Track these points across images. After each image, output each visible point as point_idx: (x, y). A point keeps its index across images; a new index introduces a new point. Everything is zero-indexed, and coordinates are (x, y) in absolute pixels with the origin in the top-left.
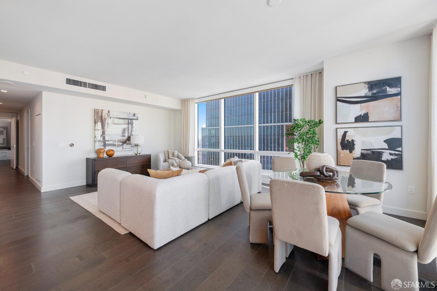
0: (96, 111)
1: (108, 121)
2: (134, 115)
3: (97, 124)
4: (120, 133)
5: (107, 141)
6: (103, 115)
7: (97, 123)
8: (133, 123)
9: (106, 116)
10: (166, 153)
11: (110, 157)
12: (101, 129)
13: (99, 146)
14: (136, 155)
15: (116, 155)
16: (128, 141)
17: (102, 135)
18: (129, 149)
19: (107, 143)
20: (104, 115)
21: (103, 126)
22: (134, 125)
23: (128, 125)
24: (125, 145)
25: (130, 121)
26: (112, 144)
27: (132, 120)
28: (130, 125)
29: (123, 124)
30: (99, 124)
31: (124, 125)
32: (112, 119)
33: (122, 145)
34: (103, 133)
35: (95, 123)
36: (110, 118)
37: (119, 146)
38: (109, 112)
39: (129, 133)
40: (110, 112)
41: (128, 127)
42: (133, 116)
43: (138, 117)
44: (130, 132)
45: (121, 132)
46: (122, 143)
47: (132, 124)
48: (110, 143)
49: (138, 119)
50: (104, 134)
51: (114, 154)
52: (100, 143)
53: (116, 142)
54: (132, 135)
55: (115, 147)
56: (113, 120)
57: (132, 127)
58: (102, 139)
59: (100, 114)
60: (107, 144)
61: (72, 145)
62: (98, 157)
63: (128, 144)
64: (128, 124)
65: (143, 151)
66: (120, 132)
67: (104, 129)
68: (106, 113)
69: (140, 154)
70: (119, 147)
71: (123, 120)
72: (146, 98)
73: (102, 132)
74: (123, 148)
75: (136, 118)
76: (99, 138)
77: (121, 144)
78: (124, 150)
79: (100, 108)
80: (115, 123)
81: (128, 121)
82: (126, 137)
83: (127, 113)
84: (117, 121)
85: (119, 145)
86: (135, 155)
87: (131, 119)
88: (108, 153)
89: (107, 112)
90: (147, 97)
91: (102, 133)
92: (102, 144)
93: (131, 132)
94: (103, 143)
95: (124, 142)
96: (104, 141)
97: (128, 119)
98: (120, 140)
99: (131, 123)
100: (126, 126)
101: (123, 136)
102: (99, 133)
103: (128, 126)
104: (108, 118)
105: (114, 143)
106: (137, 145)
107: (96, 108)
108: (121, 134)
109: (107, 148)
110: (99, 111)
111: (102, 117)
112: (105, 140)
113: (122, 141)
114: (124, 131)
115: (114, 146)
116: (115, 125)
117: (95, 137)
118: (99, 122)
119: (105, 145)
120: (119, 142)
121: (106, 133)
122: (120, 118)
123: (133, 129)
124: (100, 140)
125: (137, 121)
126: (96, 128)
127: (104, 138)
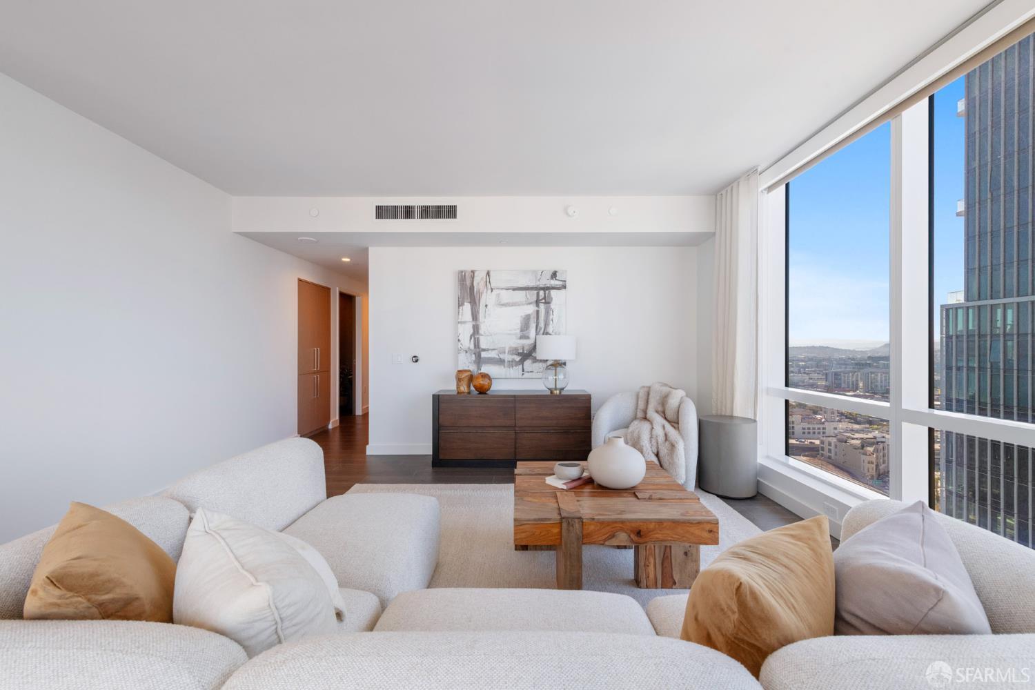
0: (460, 275)
1: (487, 298)
2: (554, 275)
3: (461, 308)
4: (515, 330)
5: (484, 350)
6: (475, 284)
7: (463, 305)
8: (552, 299)
9: (482, 285)
10: (642, 394)
11: (481, 393)
12: (471, 320)
13: (466, 363)
14: (552, 392)
15: (497, 389)
16: (535, 350)
17: (473, 334)
18: (540, 375)
19: (484, 355)
20: (478, 284)
21: (475, 316)
22: (552, 306)
23: (538, 306)
24: (528, 363)
25: (542, 293)
26: (494, 358)
27: (547, 292)
28: (542, 306)
29: (523, 305)
30: (467, 307)
31: (526, 307)
32: (495, 292)
33: (522, 362)
34: (476, 329)
35: (459, 306)
36: (492, 290)
37: (512, 364)
38: (488, 274)
39: (541, 329)
40: (492, 274)
41: (538, 312)
42: (552, 278)
43: (565, 281)
44: (542, 325)
45: (519, 326)
46: (520, 358)
47: (549, 303)
48: (490, 356)
49: (564, 287)
50: (478, 333)
51: (492, 385)
52: (468, 354)
53: (504, 352)
54: (547, 334)
55: (502, 367)
56: (498, 295)
57: (548, 312)
58: (472, 347)
59: (468, 283)
60: (485, 358)
61: (416, 359)
62: (458, 393)
63: (533, 361)
64: (538, 303)
65: (572, 383)
66: (516, 324)
67: (476, 320)
68: (482, 279)
69: (563, 393)
70: (513, 367)
71: (524, 292)
72: (567, 214)
73: (474, 326)
74: (523, 371)
75: (561, 283)
76: (467, 343)
77: (518, 358)
78: (526, 375)
79: (468, 267)
80: (502, 302)
81: (538, 294)
82: (533, 341)
83: (534, 272)
84: (507, 296)
85: (512, 361)
86: (549, 393)
87: (545, 289)
88: (479, 383)
89: (484, 274)
90: (570, 211)
91: (472, 331)
92: (473, 357)
93: (546, 323)
94: (474, 356)
95: (525, 356)
96: (478, 350)
97: (538, 289)
98: (516, 349)
99: (545, 298)
100: (531, 309)
101: (521, 338)
102: (466, 330)
103: (536, 308)
104: (485, 291)
105: (502, 356)
106: (558, 364)
107: (462, 268)
108: (518, 331)
109: (483, 369)
110: (467, 274)
111: (472, 287)
112: (479, 348)
113: (521, 351)
114: (526, 321)
115: (500, 365)
116: (504, 309)
117: (459, 340)
118: (465, 304)
119: (479, 361)
120: (512, 354)
121: (481, 331)
122: (514, 289)
123: (551, 317)
124: (469, 348)
125: (563, 291)
126: (460, 317)
127: (477, 344)
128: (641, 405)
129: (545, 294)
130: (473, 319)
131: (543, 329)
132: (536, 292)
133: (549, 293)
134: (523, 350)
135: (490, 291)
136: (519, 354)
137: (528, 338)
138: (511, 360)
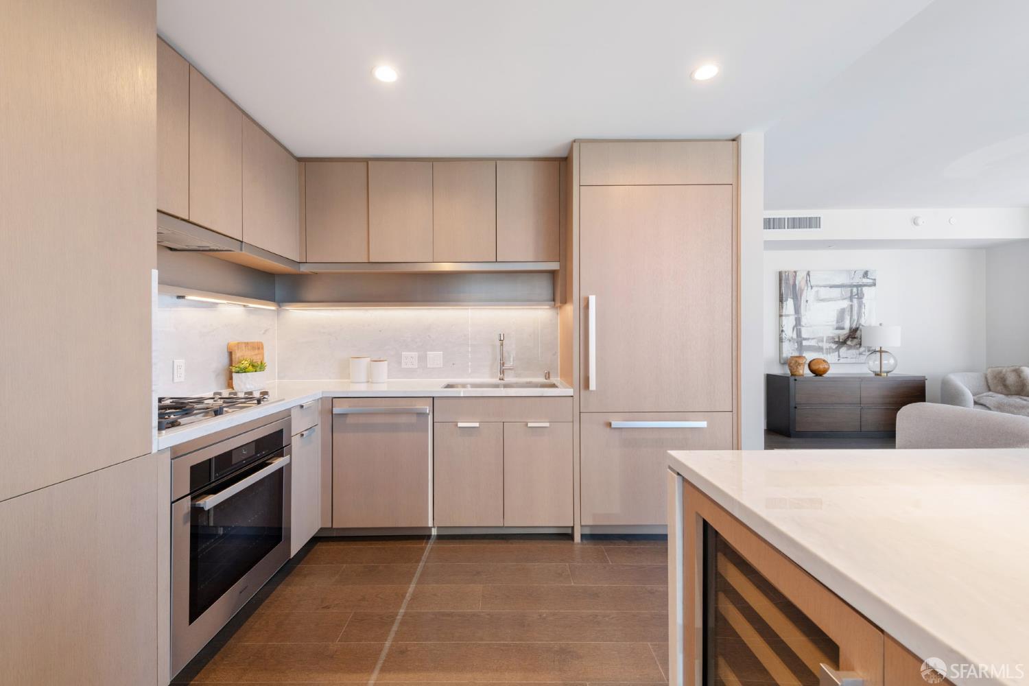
0: (783, 275)
1: (808, 295)
2: (866, 274)
3: (784, 302)
4: (832, 322)
5: (805, 339)
6: (797, 283)
7: (787, 300)
8: (864, 294)
9: (803, 282)
11: (817, 375)
13: (789, 350)
14: (877, 374)
15: (832, 372)
16: (850, 339)
17: (796, 326)
18: (855, 360)
19: (805, 343)
20: (800, 282)
21: (797, 310)
22: (864, 300)
23: (851, 301)
24: (843, 350)
25: (855, 290)
26: (814, 346)
27: (859, 289)
28: (855, 301)
29: (838, 300)
30: (789, 304)
31: (841, 302)
32: (815, 289)
33: (838, 349)
34: (798, 321)
35: (781, 301)
36: (812, 287)
37: (829, 351)
38: (808, 274)
39: (854, 321)
40: (811, 274)
41: (851, 306)
42: (864, 277)
43: (875, 280)
44: (855, 317)
45: (835, 319)
46: (837, 345)
47: (861, 298)
48: (811, 344)
49: (874, 285)
50: (800, 325)
51: (828, 369)
52: (792, 343)
53: (823, 341)
54: (860, 325)
55: (821, 353)
56: (817, 292)
57: (860, 306)
58: (795, 336)
59: (791, 282)
60: (806, 346)
62: (792, 375)
63: (850, 347)
64: (851, 298)
66: (832, 317)
67: (798, 313)
68: (803, 278)
69: (889, 375)
70: (830, 353)
71: (840, 289)
72: (915, 223)
73: (796, 319)
74: (839, 356)
75: (871, 281)
76: (789, 332)
77: (834, 346)
78: (842, 360)
79: (787, 267)
80: (822, 297)
81: (852, 291)
82: (846, 331)
83: (849, 272)
84: (824, 293)
85: (830, 349)
86: (874, 375)
87: (858, 286)
88: (815, 367)
89: (805, 274)
90: (920, 221)
91: (794, 323)
92: (796, 346)
93: (859, 316)
94: (796, 344)
95: (842, 343)
96: (800, 339)
97: (852, 286)
98: (833, 338)
99: (857, 294)
100: (845, 304)
101: (838, 328)
102: (788, 323)
103: (851, 303)
104: (806, 288)
105: (820, 344)
106: (879, 351)
107: (783, 269)
108: (835, 323)
109: (809, 356)
110: (788, 274)
111: (794, 285)
112: (801, 337)
113: (837, 340)
114: (842, 313)
115: (819, 352)
116: (822, 303)
117: (782, 331)
118: (789, 299)
119: (801, 347)
120: (830, 342)
121: (803, 323)
122: (831, 287)
123: (863, 310)
124: (792, 338)
125: (873, 288)
126: (784, 310)
127: (799, 334)
129: (858, 290)
130: (795, 312)
131: (856, 321)
132: (850, 289)
133: (862, 290)
134: (839, 339)
135: (810, 288)
136: (836, 342)
137: (843, 329)
138: (828, 347)
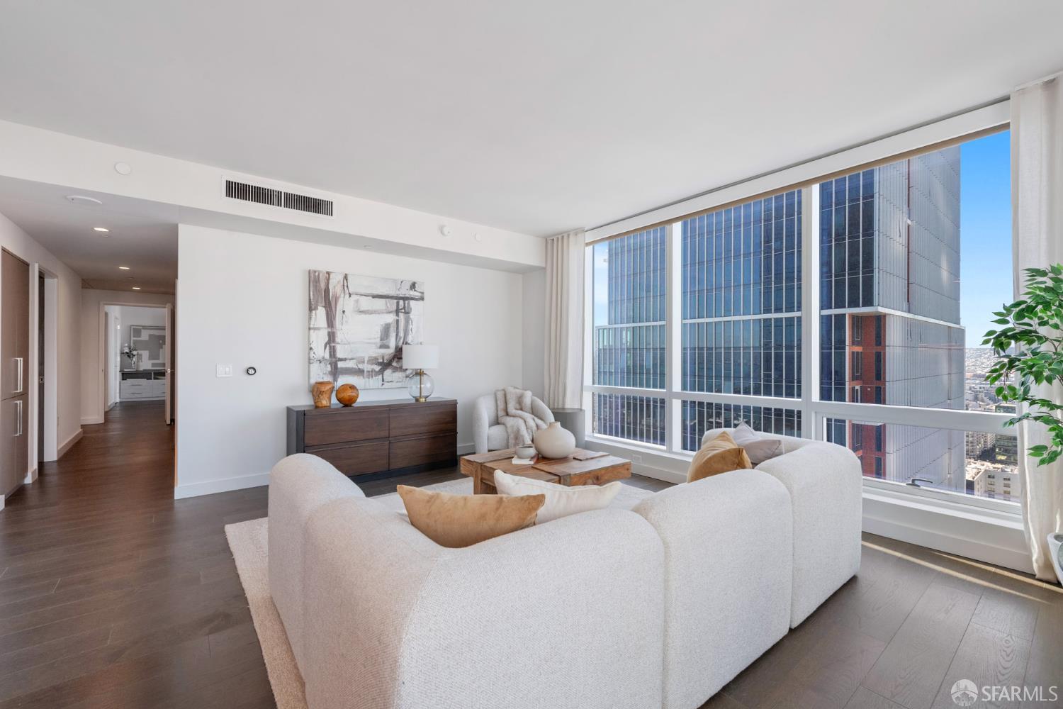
0: (312, 275)
1: (345, 304)
2: (413, 286)
3: (314, 312)
4: (375, 339)
5: (341, 360)
6: (331, 287)
7: (316, 309)
8: (411, 309)
9: (339, 289)
10: (500, 395)
11: (346, 406)
12: (326, 326)
13: (320, 373)
14: (417, 400)
15: (364, 399)
16: (396, 360)
17: (329, 342)
18: (399, 385)
19: (340, 365)
20: (334, 287)
21: (330, 323)
22: (412, 316)
23: (397, 315)
24: (388, 372)
25: (401, 302)
26: (353, 368)
27: (407, 302)
28: (402, 315)
29: (383, 313)
30: (321, 312)
31: (385, 316)
32: (354, 297)
33: (381, 372)
34: (332, 337)
35: (311, 309)
36: (350, 295)
37: (372, 374)
38: (346, 277)
39: (400, 338)
40: (349, 278)
41: (397, 321)
42: (411, 289)
43: (423, 293)
44: (401, 334)
45: (379, 335)
46: (380, 367)
47: (408, 313)
48: (347, 366)
49: (422, 299)
50: (334, 341)
51: (357, 397)
52: (322, 364)
53: (363, 362)
54: (407, 343)
55: (362, 377)
56: (357, 301)
57: (407, 321)
58: (327, 356)
59: (323, 285)
60: (342, 368)
61: (250, 371)
62: (317, 407)
63: (395, 369)
64: (397, 312)
65: (437, 390)
66: (376, 334)
67: (332, 327)
68: (338, 282)
70: (372, 377)
71: (384, 300)
72: (442, 233)
73: (329, 334)
74: (383, 381)
75: (420, 294)
76: (320, 351)
77: (377, 368)
78: (386, 385)
79: (322, 267)
80: (362, 309)
81: (398, 303)
82: (391, 350)
83: (394, 281)
84: (366, 303)
85: (372, 371)
86: (414, 401)
87: (405, 299)
88: (341, 395)
89: (341, 277)
90: (446, 231)
91: (327, 339)
92: (329, 368)
93: (406, 334)
94: (329, 366)
95: (386, 365)
96: (334, 360)
97: (398, 298)
98: (376, 359)
99: (404, 308)
100: (390, 318)
101: (381, 347)
102: (320, 338)
103: (397, 318)
104: (342, 295)
105: (361, 366)
106: (420, 373)
107: (313, 268)
108: (378, 340)
109: (342, 380)
110: (321, 275)
111: (327, 291)
112: (335, 357)
113: (380, 360)
114: (386, 330)
115: (358, 375)
116: (363, 316)
117: (311, 349)
118: (319, 308)
119: (335, 372)
120: (372, 364)
121: (338, 339)
122: (374, 297)
123: (411, 326)
124: (323, 358)
125: (421, 302)
126: (312, 322)
127: (333, 352)
128: (501, 406)
129: (404, 304)
130: (329, 326)
131: (402, 339)
132: (396, 301)
133: (409, 303)
134: (383, 360)
135: (348, 296)
136: (379, 364)
137: (388, 347)
138: (370, 370)
